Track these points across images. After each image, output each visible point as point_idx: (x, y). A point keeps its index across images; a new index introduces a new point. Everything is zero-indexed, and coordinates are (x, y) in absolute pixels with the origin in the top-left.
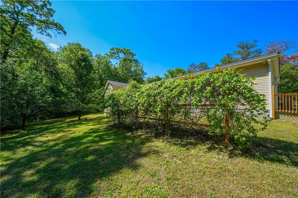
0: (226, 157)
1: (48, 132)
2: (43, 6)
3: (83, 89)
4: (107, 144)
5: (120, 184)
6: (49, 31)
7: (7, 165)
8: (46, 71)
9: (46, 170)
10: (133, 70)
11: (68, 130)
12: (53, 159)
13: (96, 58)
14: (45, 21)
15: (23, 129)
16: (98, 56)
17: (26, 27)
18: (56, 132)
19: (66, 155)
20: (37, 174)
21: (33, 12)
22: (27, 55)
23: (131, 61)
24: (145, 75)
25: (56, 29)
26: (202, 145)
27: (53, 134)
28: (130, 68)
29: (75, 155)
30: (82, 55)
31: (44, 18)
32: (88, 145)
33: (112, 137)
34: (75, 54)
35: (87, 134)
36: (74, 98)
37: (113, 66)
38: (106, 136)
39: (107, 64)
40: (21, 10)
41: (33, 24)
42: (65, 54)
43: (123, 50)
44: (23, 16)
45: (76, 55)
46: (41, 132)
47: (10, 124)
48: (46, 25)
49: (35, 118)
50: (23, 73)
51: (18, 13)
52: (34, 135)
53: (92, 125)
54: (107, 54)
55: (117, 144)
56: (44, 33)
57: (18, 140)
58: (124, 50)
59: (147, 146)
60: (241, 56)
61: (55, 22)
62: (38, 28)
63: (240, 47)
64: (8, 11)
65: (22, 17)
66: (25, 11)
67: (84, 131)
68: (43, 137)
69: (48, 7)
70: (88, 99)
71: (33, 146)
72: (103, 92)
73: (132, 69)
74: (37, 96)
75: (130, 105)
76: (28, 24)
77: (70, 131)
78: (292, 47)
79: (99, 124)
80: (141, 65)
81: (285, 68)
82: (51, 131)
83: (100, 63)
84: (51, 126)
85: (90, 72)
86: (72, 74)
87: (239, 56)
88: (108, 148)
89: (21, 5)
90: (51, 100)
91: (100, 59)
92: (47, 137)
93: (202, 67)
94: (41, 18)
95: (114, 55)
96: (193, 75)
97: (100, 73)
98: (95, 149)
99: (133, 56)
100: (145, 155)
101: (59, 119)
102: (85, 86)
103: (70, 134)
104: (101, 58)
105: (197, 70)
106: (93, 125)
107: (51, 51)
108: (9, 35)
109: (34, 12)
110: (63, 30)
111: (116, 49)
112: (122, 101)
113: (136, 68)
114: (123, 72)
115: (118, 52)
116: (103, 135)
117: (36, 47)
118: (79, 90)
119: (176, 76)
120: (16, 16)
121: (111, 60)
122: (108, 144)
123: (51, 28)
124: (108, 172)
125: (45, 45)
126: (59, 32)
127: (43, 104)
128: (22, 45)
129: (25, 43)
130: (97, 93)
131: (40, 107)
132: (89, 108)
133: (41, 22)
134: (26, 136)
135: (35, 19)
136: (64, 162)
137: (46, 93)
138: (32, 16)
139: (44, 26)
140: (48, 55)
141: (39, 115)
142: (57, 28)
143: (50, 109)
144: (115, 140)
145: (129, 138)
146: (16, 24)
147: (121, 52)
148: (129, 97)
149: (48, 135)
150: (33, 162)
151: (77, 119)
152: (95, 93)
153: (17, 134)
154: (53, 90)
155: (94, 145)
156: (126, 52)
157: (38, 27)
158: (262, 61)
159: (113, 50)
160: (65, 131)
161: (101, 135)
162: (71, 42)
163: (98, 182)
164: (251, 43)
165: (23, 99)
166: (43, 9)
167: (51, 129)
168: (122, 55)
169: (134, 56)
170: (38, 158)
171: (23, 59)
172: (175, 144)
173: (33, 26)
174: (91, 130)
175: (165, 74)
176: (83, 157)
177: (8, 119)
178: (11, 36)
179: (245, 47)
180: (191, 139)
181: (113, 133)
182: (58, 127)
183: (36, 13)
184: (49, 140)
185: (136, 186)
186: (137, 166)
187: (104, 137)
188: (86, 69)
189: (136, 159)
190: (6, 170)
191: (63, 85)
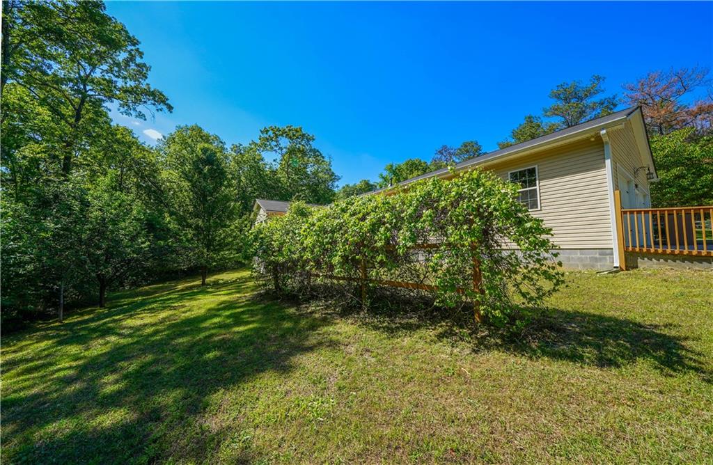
0: (468, 351)
1: (145, 310)
2: (128, 61)
3: (208, 221)
4: (246, 330)
5: (256, 395)
6: (140, 108)
7: (77, 367)
8: (139, 186)
9: (139, 375)
10: (311, 171)
11: (180, 304)
12: (150, 358)
13: (233, 153)
14: (133, 89)
15: (102, 306)
16: (237, 148)
17: (100, 106)
18: (158, 310)
19: (174, 351)
20: (125, 379)
21: (112, 75)
22: (103, 159)
23: (304, 153)
24: (338, 180)
25: (153, 102)
26: (429, 329)
27: (153, 313)
28: (304, 168)
29: (188, 351)
30: (205, 150)
31: (131, 83)
32: (213, 331)
33: (259, 317)
34: (191, 148)
35: (213, 312)
36: (192, 239)
37: (268, 167)
38: (247, 316)
39: (255, 162)
40: (90, 74)
41: (110, 98)
42: (172, 150)
43: (287, 130)
44: (94, 84)
45: (193, 151)
46: (131, 310)
47: (78, 296)
48: (135, 97)
49: (122, 284)
50: (97, 198)
51: (85, 80)
52: (120, 315)
53: (224, 295)
54: (254, 143)
55: (264, 329)
56: (132, 112)
57: (93, 325)
58: (289, 130)
59: (320, 332)
60: (563, 119)
61: (152, 90)
62: (120, 104)
63: (557, 97)
64: (68, 79)
65: (92, 86)
66: (97, 74)
67: (209, 307)
68: (135, 318)
69: (138, 60)
70: (219, 241)
71: (119, 335)
72: (248, 225)
73: (308, 170)
74: (122, 240)
75: (291, 252)
76: (103, 98)
77: (183, 306)
78: (697, 85)
79: (239, 292)
80: (327, 159)
81: (672, 142)
82: (150, 307)
83: (240, 162)
84: (151, 298)
85: (222, 184)
86: (186, 191)
87: (557, 120)
88: (248, 336)
89: (89, 65)
90: (149, 246)
91: (241, 154)
92: (142, 319)
93: (467, 151)
94: (126, 83)
95: (268, 143)
96: (404, 186)
97: (242, 184)
98: (223, 339)
99: (308, 141)
100: (311, 349)
101: (166, 285)
102: (211, 214)
103: (184, 312)
104: (242, 152)
105: (457, 161)
106: (227, 294)
107: (146, 146)
108: (70, 124)
109: (114, 75)
110: (167, 102)
111: (272, 130)
112: (275, 244)
113: (316, 167)
114: (289, 178)
115: (277, 136)
116: (243, 313)
117: (118, 142)
118: (200, 223)
119: (406, 179)
120: (82, 87)
121: (264, 154)
122: (248, 330)
123: (145, 102)
124: (240, 377)
125: (135, 136)
126: (159, 107)
127: (135, 256)
128: (94, 140)
129: (99, 136)
130: (236, 227)
131: (130, 261)
132: (221, 259)
133: (126, 91)
134: (107, 317)
135: (115, 87)
136: (169, 361)
137: (139, 233)
138: (110, 82)
139: (131, 99)
140: (140, 155)
141: (128, 277)
142: (155, 101)
143: (149, 264)
144: (263, 322)
145: (290, 317)
146: (83, 101)
147: (282, 135)
148: (288, 234)
149: (144, 315)
150: (119, 361)
151: (199, 282)
152: (232, 227)
153: (92, 316)
154: (152, 226)
155: (223, 331)
156: (293, 134)
157: (121, 102)
158: (588, 135)
159: (267, 134)
160: (174, 307)
161: (238, 312)
162: (183, 125)
163: (221, 392)
164: (586, 84)
165: (99, 248)
166: (129, 66)
167: (150, 303)
168: (285, 142)
169: (311, 142)
170: (125, 356)
171: (96, 167)
172: (376, 328)
173: (112, 102)
174: (221, 304)
175: (381, 175)
176: (201, 353)
177: (74, 287)
178: (75, 126)
179: (570, 95)
180: (412, 318)
181: (262, 309)
182: (162, 300)
183: (116, 76)
184: (145, 325)
185: (283, 398)
186: (291, 367)
187: (245, 316)
188: (213, 178)
189: (292, 355)
190: (77, 375)
191: (171, 214)
